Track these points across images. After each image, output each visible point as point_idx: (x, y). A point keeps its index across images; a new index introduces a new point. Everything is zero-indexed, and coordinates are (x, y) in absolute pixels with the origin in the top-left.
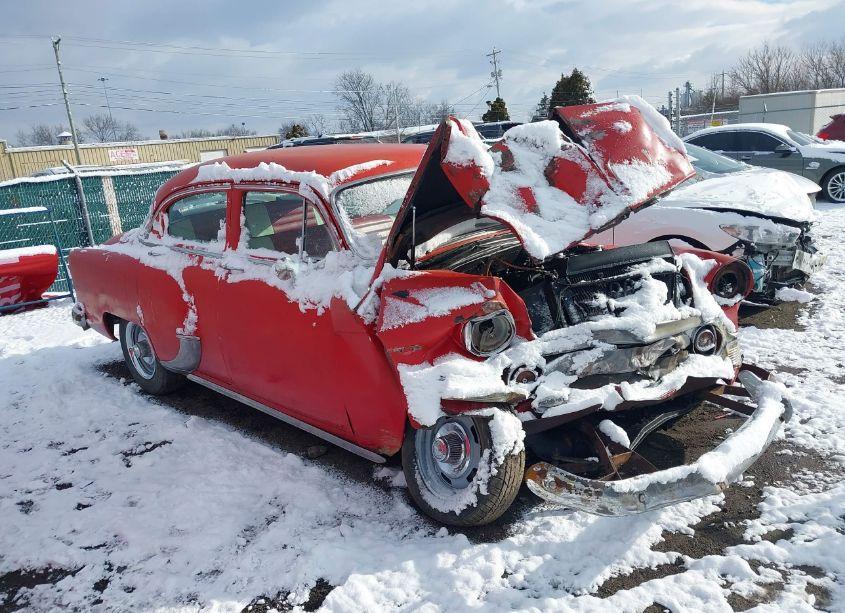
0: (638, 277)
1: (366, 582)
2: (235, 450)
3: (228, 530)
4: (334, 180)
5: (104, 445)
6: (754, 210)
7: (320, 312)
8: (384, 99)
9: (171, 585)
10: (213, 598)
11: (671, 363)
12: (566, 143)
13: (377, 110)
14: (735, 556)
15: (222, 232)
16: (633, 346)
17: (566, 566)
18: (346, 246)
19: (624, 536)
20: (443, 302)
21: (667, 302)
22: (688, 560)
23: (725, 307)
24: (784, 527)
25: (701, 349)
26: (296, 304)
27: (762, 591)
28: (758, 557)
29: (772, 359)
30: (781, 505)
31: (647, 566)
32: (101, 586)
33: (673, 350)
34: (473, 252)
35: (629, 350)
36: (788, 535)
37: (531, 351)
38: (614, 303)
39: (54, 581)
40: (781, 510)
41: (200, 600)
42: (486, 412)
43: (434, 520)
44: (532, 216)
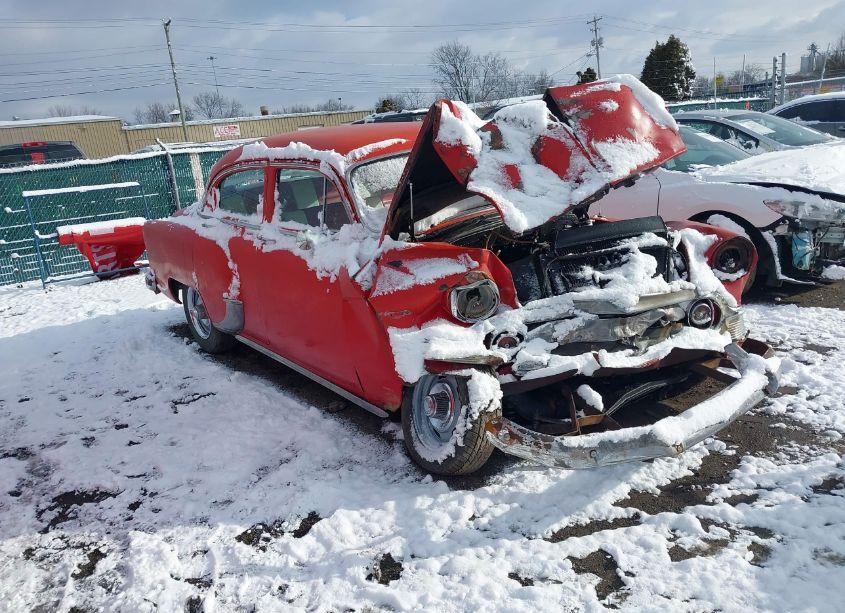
0: (626, 251)
1: (349, 517)
2: (267, 402)
3: (245, 468)
4: (351, 158)
5: (159, 394)
6: (802, 185)
7: (333, 280)
8: (481, 70)
9: (190, 509)
10: (220, 521)
11: (662, 334)
12: (552, 122)
13: (474, 82)
14: (691, 515)
15: (260, 207)
16: (616, 316)
17: (529, 514)
18: (358, 219)
19: (590, 492)
20: (429, 272)
21: (656, 275)
22: (644, 515)
23: (726, 283)
24: (749, 492)
25: (696, 322)
26: (314, 272)
27: (705, 546)
28: (712, 516)
29: (803, 337)
30: (755, 473)
31: (604, 518)
32: (134, 506)
33: (663, 322)
34: (478, 225)
35: (613, 320)
36: (750, 500)
37: (514, 319)
38: (599, 275)
39: (98, 501)
40: (752, 477)
41: (210, 522)
42: (464, 372)
43: (422, 468)
44: (516, 193)
